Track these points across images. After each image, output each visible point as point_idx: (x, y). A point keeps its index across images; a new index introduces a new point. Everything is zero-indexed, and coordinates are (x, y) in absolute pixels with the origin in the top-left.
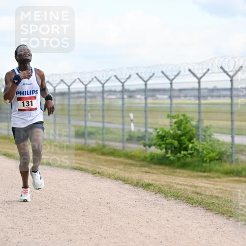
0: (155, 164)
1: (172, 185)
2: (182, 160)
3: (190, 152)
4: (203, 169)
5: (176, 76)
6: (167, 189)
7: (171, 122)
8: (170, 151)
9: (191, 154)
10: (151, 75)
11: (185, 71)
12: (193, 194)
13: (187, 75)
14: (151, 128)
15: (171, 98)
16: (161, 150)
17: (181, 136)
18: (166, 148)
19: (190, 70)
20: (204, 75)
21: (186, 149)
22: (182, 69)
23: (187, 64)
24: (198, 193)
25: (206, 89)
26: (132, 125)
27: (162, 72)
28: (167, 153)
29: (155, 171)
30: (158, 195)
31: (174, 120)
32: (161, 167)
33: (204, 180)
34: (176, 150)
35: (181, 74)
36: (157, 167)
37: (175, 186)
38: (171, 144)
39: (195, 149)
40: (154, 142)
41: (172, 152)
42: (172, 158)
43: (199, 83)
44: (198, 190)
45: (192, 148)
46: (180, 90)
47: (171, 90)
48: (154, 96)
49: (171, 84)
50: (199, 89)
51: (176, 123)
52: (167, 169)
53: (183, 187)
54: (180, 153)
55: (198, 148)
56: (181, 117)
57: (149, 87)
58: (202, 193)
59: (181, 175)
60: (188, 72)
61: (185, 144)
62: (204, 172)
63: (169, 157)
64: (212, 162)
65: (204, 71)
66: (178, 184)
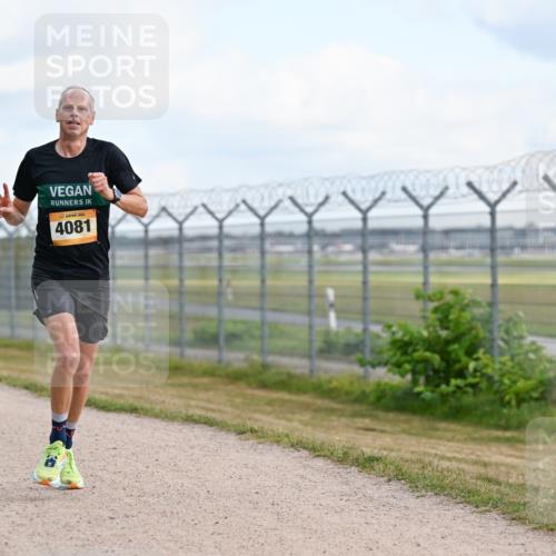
0: (388, 409)
1: (427, 460)
2: (453, 401)
3: (471, 380)
4: (503, 422)
5: (437, 198)
6: (415, 469)
7: (424, 310)
8: (422, 380)
9: (473, 386)
10: (377, 195)
11: (457, 187)
12: (479, 482)
13: (464, 196)
14: (378, 323)
15: (424, 250)
16: (403, 376)
17: (448, 342)
18: (414, 372)
19: (470, 185)
20: (504, 195)
21: (461, 374)
22: (451, 182)
23: (464, 169)
24: (489, 480)
25: (510, 229)
26: (332, 315)
27: (404, 189)
28: (415, 382)
29: (388, 428)
30: (394, 485)
31: (432, 305)
32: (402, 417)
33: (505, 449)
34: (437, 377)
35: (450, 192)
36: (391, 415)
37: (436, 462)
38: (426, 361)
39: (483, 375)
40: (386, 356)
41: (428, 382)
42: (428, 395)
43: (493, 214)
44: (491, 473)
45: (475, 370)
46: (447, 232)
47: (426, 231)
48: (382, 246)
49: (426, 217)
50: (493, 230)
51: (436, 310)
52: (417, 422)
53: (454, 465)
54: (448, 383)
55: (489, 371)
56: (450, 298)
57: (372, 224)
58: (501, 479)
59: (449, 435)
60: (466, 190)
61: (459, 361)
62: (506, 428)
63: (419, 394)
64: (525, 406)
65: (505, 186)
66: (443, 458)
